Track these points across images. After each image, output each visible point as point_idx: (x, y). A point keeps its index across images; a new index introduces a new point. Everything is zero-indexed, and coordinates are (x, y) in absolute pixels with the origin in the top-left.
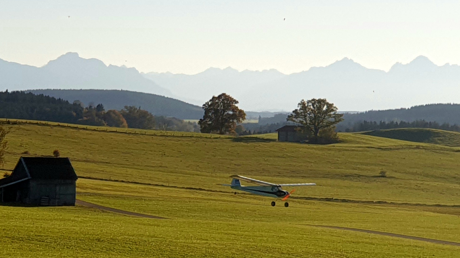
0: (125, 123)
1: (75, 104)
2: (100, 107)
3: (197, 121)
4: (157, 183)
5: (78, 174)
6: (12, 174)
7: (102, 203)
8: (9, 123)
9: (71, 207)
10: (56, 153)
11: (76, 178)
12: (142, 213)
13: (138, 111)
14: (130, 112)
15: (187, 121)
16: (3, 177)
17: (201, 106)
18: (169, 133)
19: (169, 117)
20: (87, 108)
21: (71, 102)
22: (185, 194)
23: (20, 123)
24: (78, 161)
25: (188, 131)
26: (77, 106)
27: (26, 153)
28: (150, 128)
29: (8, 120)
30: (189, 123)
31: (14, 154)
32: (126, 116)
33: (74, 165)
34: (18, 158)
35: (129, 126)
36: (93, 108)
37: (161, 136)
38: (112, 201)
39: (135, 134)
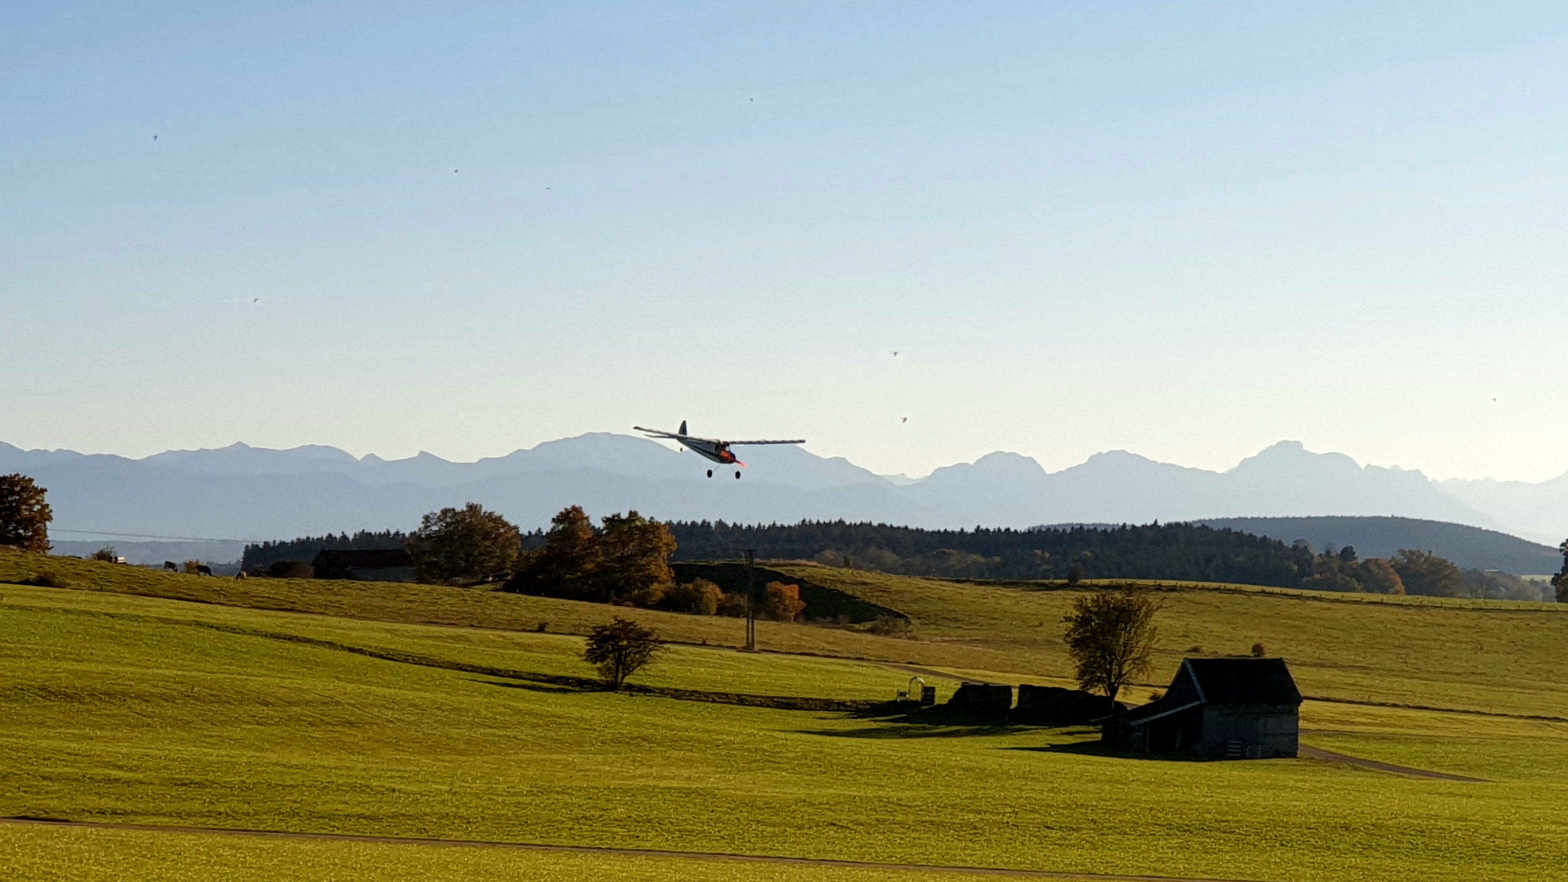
0: (1401, 587)
1: (1295, 548)
2: (1347, 553)
3: (1548, 578)
4: (1466, 708)
5: (1303, 691)
6: (1167, 693)
7: (1354, 750)
8: (1159, 588)
9: (1289, 761)
10: (1257, 648)
11: (1299, 700)
12: (1436, 770)
13: (1426, 559)
14: (1410, 560)
15: (1526, 578)
16: (1148, 701)
17: (1557, 546)
18: (1491, 603)
19: (1488, 571)
20: (1321, 555)
21: (1288, 543)
22: (1523, 730)
23: (1182, 589)
24: (1303, 664)
25: (1530, 598)
26: (1299, 552)
27: (1195, 650)
28: (1451, 595)
29: (1158, 582)
30: (1532, 582)
31: (1172, 652)
32: (1400, 570)
33: (1295, 673)
34: (1179, 660)
35: (1408, 592)
36: (1333, 554)
37: (1474, 609)
38: (1372, 746)
39: (1421, 607)
